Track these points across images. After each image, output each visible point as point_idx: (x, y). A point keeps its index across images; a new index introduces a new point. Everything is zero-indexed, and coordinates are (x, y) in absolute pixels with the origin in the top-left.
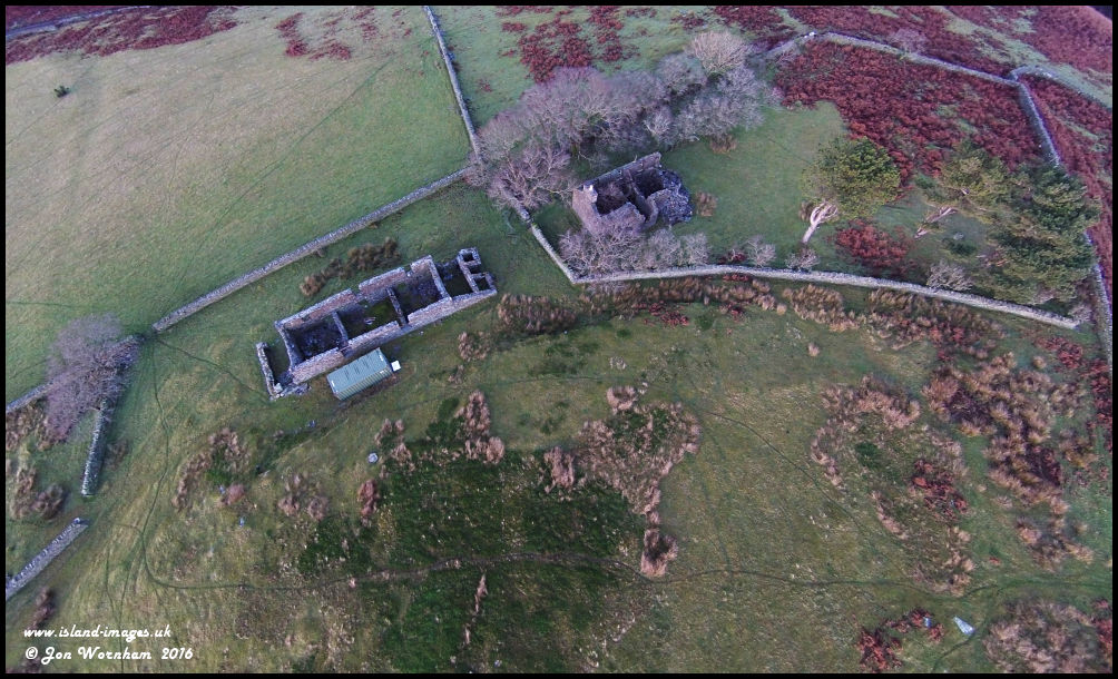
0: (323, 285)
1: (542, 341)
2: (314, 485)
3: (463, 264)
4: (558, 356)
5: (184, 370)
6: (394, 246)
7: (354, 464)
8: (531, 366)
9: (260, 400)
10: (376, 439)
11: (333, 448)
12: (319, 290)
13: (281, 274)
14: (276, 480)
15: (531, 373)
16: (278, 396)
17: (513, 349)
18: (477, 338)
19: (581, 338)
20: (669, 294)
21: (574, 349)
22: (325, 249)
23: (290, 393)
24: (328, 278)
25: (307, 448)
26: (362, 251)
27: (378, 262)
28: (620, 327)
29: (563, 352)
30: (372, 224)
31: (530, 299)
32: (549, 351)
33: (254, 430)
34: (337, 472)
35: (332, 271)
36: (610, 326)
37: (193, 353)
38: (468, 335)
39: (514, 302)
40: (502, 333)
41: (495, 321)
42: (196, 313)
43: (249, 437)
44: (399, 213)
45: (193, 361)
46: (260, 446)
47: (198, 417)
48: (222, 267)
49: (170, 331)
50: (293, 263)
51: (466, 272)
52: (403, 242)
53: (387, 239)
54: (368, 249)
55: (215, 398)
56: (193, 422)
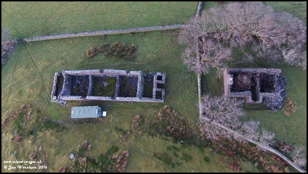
0: (96, 55)
1: (169, 140)
2: (45, 155)
3: (155, 81)
4: (171, 154)
5: (28, 67)
6: (134, 50)
7: (64, 154)
8: (157, 151)
9: (47, 98)
10: (78, 148)
11: (61, 141)
12: (93, 57)
13: (82, 39)
14: (34, 142)
15: (155, 155)
16: (54, 101)
17: (155, 137)
18: (143, 121)
19: (186, 150)
20: (241, 150)
21: (180, 154)
22: (106, 36)
23: (59, 102)
24: (99, 52)
25: (52, 134)
26: (120, 46)
27: (123, 55)
28: (207, 155)
29: (174, 153)
30: (131, 33)
31: (176, 114)
32: (169, 148)
33: (39, 111)
34: (56, 154)
35: (103, 49)
36: (203, 151)
37: (34, 60)
38: (140, 117)
39: (168, 111)
40: (155, 124)
41: (155, 116)
42: (43, 41)
43: (35, 114)
44: (145, 33)
45: (33, 64)
46: (37, 121)
47: (23, 92)
48: (62, 23)
49: (31, 44)
50: (90, 36)
51: (155, 85)
52: (139, 50)
53: (133, 45)
54: (123, 46)
55: (32, 87)
56: (20, 93)
